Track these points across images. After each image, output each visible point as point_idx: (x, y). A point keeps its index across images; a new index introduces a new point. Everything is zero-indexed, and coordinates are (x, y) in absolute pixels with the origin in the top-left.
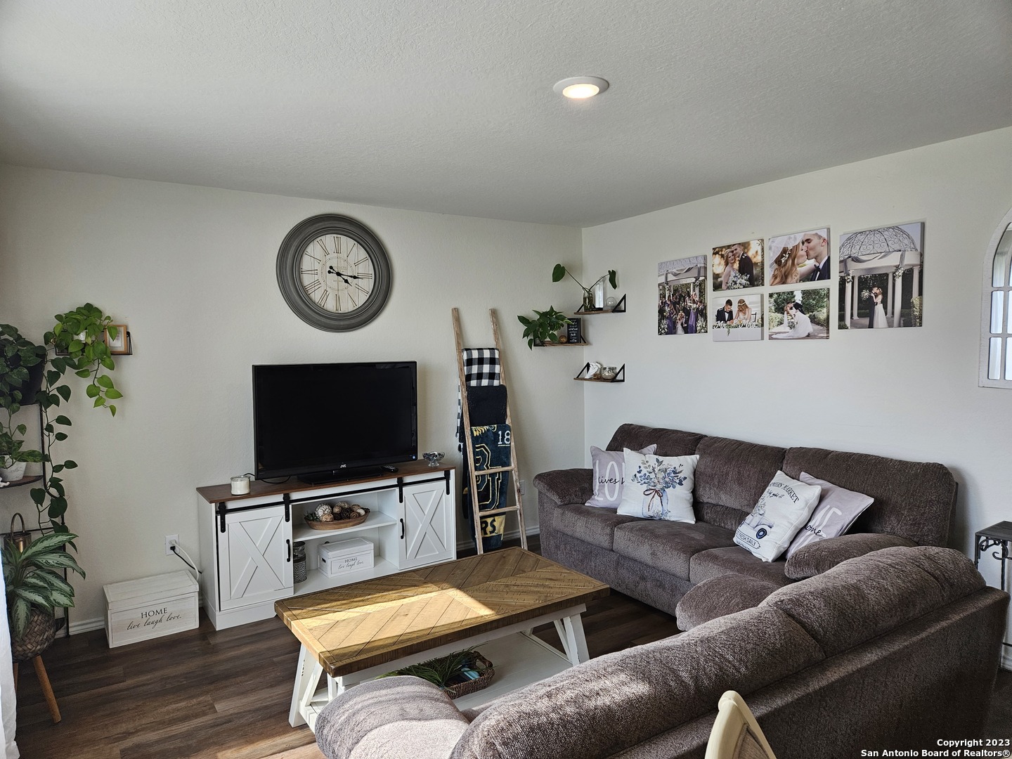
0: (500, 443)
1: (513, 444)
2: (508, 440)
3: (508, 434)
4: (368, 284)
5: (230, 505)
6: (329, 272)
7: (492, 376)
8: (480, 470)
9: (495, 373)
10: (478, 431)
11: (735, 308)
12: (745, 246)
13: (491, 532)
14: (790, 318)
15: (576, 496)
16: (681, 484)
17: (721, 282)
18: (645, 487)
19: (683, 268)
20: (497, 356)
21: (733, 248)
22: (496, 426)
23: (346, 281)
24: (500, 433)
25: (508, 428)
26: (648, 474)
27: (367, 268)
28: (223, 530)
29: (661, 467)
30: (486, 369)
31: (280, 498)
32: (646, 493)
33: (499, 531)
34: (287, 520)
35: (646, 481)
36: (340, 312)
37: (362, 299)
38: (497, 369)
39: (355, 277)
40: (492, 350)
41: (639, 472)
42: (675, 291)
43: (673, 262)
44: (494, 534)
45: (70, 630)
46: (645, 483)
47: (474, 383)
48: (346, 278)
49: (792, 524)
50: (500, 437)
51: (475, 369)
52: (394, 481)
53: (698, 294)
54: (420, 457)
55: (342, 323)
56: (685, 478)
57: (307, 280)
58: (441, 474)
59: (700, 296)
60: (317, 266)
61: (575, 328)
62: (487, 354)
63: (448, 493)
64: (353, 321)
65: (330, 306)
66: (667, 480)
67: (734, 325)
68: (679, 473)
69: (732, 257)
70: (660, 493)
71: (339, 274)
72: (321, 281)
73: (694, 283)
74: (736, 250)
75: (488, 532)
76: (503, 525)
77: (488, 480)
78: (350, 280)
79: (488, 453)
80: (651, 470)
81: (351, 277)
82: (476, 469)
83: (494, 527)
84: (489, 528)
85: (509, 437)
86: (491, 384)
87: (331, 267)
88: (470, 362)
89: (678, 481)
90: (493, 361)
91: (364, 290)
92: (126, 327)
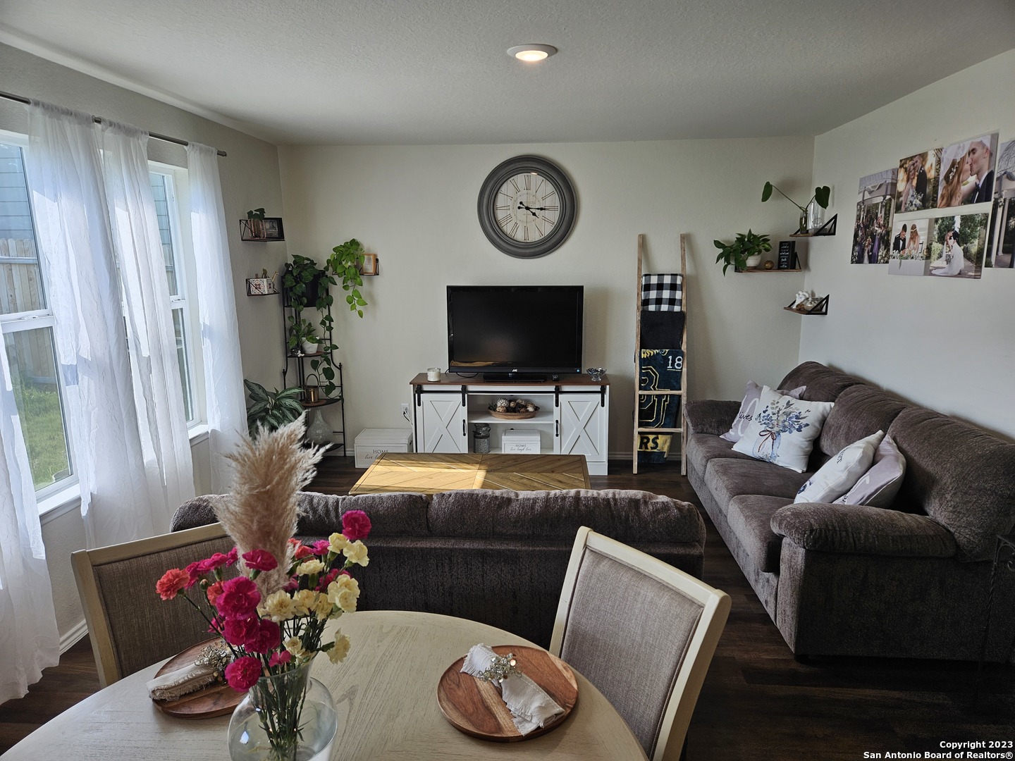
0: (670, 367)
1: (685, 370)
2: (678, 365)
3: (679, 360)
4: (554, 216)
5: (426, 388)
6: (519, 208)
7: (672, 302)
8: (646, 390)
9: (675, 299)
10: (647, 353)
11: (908, 235)
12: (923, 156)
13: (652, 448)
14: (948, 249)
15: (711, 426)
16: (799, 430)
17: (902, 201)
18: (763, 427)
19: (876, 184)
20: (679, 282)
21: (915, 159)
22: (667, 350)
23: (534, 214)
24: (670, 357)
25: (682, 354)
26: (771, 415)
27: (554, 201)
28: (419, 405)
29: (787, 410)
30: (666, 294)
31: (459, 388)
32: (762, 434)
33: (663, 448)
34: (464, 405)
35: (767, 421)
36: (527, 241)
37: (548, 229)
38: (678, 295)
39: (541, 209)
40: (674, 275)
41: (764, 412)
42: (868, 211)
43: (869, 177)
44: (655, 450)
45: (347, 453)
46: (764, 423)
47: (652, 308)
48: (533, 211)
49: (827, 485)
50: (670, 362)
51: (653, 294)
52: (552, 388)
53: (883, 216)
54: (584, 371)
55: (527, 251)
56: (807, 425)
57: (500, 215)
58: (598, 388)
59: (885, 219)
60: (510, 203)
61: (786, 252)
62: (667, 280)
63: (603, 405)
64: (537, 249)
65: (520, 236)
66: (786, 423)
67: (905, 255)
68: (802, 418)
69: (913, 172)
70: (774, 436)
71: (528, 208)
72: (513, 215)
73: (882, 203)
74: (917, 162)
75: (649, 447)
76: (668, 444)
77: (654, 401)
78: (537, 212)
79: (656, 375)
80: (776, 411)
81: (538, 209)
82: (641, 388)
83: (657, 444)
84: (651, 444)
85: (680, 362)
86: (670, 310)
87: (521, 203)
88: (647, 287)
89: (797, 427)
90: (673, 287)
91: (549, 221)
92: (375, 256)
